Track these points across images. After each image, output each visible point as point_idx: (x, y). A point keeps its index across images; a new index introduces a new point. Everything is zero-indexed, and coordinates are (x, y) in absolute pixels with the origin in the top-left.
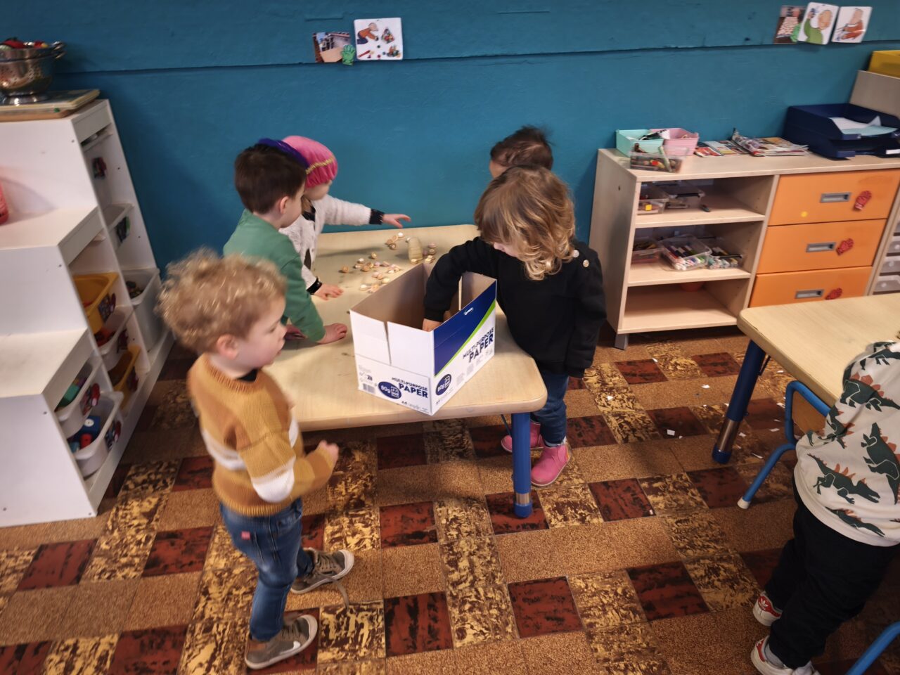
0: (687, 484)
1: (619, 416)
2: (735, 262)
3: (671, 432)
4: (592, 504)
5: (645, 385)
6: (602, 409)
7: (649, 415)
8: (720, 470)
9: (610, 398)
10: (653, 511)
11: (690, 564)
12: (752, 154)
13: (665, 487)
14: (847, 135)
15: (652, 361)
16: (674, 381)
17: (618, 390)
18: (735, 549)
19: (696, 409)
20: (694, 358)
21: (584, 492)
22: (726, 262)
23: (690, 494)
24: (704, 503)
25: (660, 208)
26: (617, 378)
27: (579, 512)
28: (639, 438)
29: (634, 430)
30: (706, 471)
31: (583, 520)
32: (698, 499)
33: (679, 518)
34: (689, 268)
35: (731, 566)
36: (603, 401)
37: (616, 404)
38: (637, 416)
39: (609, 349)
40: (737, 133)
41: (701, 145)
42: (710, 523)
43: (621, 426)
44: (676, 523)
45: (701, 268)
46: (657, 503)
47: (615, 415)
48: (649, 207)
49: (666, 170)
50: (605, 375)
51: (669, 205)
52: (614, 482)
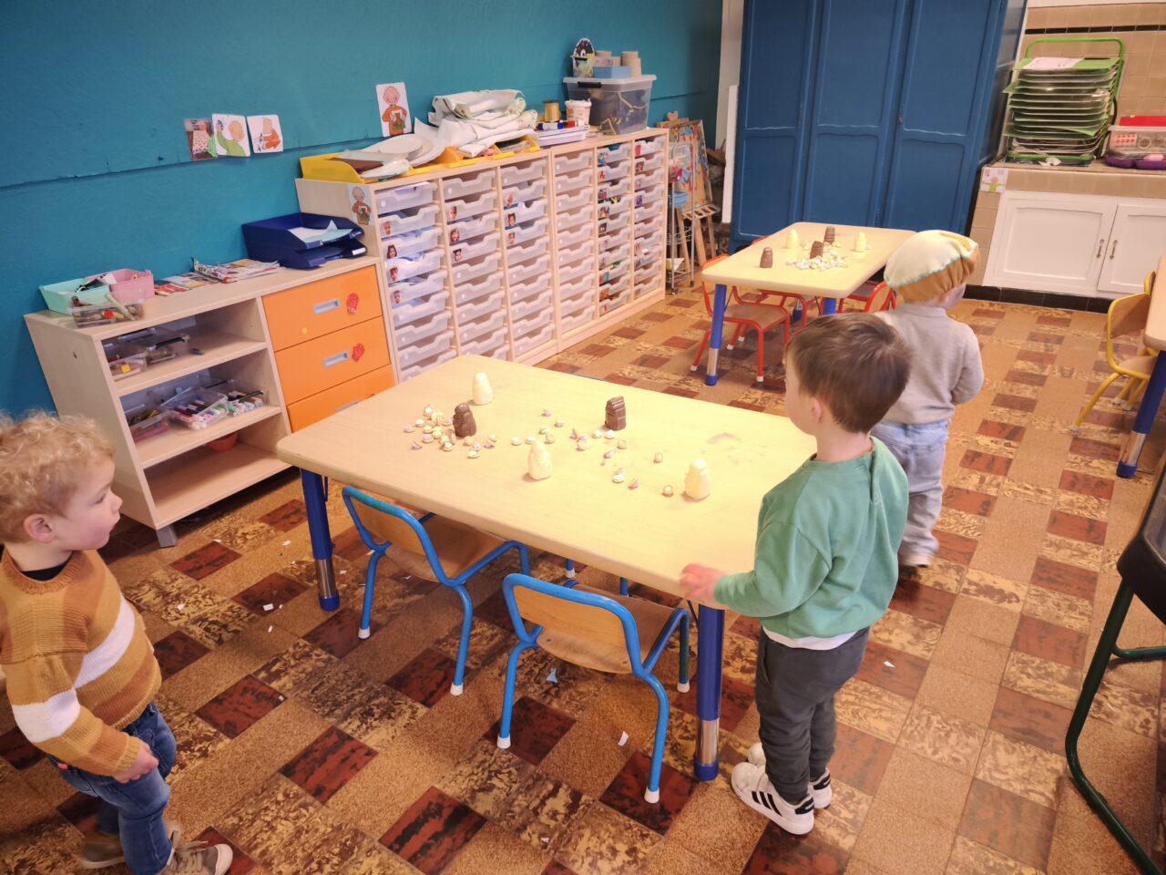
0: (307, 649)
1: (201, 619)
2: (258, 401)
3: (268, 607)
4: (209, 731)
5: (218, 572)
6: (175, 624)
7: (237, 602)
8: (335, 617)
9: (181, 607)
10: (284, 696)
11: (342, 722)
12: (224, 281)
13: (285, 665)
14: (310, 244)
15: (214, 544)
16: (250, 552)
17: (186, 593)
18: (379, 682)
19: (285, 570)
20: (262, 520)
21: (193, 724)
22: (250, 404)
23: (314, 657)
24: (332, 657)
25: (140, 366)
26: (180, 581)
27: (196, 749)
28: (236, 632)
29: (225, 626)
30: (322, 625)
31: (204, 754)
32: (325, 656)
33: (313, 686)
34: (210, 424)
35: (383, 699)
36: (174, 614)
37: (192, 608)
38: (222, 610)
39: (154, 553)
40: (197, 262)
41: (159, 283)
42: (345, 672)
43: (207, 630)
44: (312, 692)
45: (223, 419)
46: (284, 686)
47: (195, 622)
48: (125, 368)
49: (126, 319)
50: (163, 585)
51: (152, 359)
52: (225, 693)
